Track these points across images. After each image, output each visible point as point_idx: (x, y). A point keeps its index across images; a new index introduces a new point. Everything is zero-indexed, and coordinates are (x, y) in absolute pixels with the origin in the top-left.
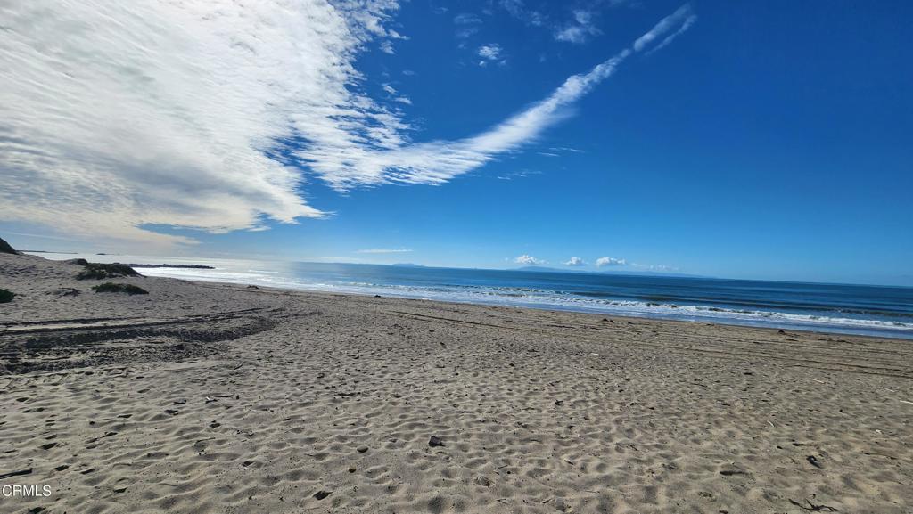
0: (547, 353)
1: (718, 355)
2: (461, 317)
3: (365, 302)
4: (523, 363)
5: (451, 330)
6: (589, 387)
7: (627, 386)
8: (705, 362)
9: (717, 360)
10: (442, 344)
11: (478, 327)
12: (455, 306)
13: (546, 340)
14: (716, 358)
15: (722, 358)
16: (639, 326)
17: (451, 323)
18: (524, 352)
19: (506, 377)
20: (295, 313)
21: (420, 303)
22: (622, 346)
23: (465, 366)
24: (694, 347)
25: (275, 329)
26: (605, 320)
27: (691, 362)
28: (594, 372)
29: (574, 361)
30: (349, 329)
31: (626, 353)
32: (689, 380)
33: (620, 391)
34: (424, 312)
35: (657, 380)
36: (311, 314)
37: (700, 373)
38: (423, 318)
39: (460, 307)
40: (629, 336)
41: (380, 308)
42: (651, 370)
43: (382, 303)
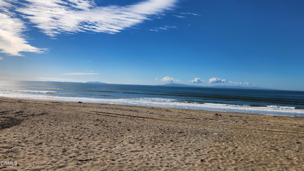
0: (189, 134)
1: (281, 133)
2: (135, 114)
3: (73, 106)
4: (177, 140)
5: (131, 122)
6: (217, 152)
7: (237, 151)
8: (275, 137)
9: (281, 136)
10: (129, 130)
11: (146, 119)
12: (129, 107)
13: (187, 126)
14: (281, 135)
15: (283, 135)
16: (236, 118)
17: (130, 118)
18: (176, 134)
19: (170, 147)
20: (31, 113)
21: (108, 106)
22: (229, 129)
23: (146, 142)
24: (268, 129)
25: (22, 124)
26: (217, 114)
27: (268, 137)
28: (217, 144)
29: (205, 138)
30: (70, 123)
31: (232, 133)
32: (268, 147)
33: (234, 153)
34: (112, 111)
35: (252, 147)
36: (42, 114)
37: (274, 143)
38: (112, 115)
39: (133, 108)
40: (232, 123)
41: (84, 109)
42: (247, 142)
43: (85, 107)
